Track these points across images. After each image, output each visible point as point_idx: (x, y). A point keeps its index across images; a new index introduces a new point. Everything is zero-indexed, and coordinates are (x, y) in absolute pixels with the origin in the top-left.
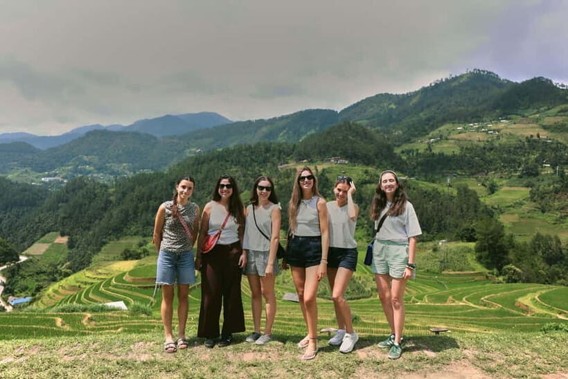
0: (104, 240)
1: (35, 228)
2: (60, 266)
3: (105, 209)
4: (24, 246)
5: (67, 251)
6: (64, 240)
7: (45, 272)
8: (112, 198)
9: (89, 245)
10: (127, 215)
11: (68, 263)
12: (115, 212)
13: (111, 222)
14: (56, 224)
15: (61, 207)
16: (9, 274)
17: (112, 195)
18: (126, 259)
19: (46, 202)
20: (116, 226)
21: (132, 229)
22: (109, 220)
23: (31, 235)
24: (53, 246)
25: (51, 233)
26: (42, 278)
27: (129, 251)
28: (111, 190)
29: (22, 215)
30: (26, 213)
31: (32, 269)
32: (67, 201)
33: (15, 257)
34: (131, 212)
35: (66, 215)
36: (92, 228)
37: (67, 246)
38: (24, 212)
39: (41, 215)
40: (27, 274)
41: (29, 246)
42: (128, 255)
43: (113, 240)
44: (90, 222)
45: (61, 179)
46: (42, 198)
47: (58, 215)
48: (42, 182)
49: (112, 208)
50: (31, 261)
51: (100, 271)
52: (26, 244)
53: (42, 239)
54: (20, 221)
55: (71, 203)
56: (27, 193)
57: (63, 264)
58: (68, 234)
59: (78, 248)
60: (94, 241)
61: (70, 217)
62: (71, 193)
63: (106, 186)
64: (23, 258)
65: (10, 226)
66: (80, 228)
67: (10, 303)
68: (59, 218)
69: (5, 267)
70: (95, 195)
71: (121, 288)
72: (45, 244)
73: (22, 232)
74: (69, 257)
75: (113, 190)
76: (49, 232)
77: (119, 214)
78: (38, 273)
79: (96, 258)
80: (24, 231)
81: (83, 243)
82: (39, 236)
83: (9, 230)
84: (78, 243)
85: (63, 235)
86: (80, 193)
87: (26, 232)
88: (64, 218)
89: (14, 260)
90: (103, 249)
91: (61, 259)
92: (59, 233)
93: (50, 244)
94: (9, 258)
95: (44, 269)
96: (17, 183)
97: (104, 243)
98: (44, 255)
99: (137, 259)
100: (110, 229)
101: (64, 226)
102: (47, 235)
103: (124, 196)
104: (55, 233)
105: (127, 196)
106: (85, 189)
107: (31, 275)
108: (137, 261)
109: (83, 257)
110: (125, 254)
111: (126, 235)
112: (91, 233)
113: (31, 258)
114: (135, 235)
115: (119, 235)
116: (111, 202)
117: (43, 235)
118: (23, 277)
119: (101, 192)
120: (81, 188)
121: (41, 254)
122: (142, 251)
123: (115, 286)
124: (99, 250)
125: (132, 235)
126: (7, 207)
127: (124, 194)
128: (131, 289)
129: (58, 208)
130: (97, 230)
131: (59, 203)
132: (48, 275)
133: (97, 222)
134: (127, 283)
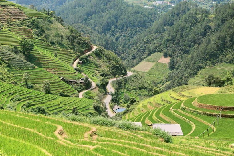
0: (201, 65)
1: (143, 48)
2: (161, 84)
3: (204, 34)
4: (133, 63)
5: (168, 71)
6: (167, 61)
7: (145, 88)
8: (212, 24)
9: (187, 68)
10: (224, 41)
11: (168, 83)
12: (213, 38)
13: (209, 47)
14: (161, 45)
15: (166, 30)
16: (116, 86)
17: (212, 21)
18: (210, 84)
19: (154, 24)
20: (213, 52)
21: (228, 56)
22: (207, 46)
23: (140, 53)
24: (156, 65)
25: (156, 53)
26: (144, 93)
27: (213, 78)
28: (211, 16)
29: (134, 35)
30: (138, 33)
31: (136, 84)
32: (172, 24)
33: (123, 72)
34: (228, 39)
35: (170, 38)
36: (191, 52)
37: (168, 67)
38: (136, 32)
39: (150, 36)
40: (132, 88)
41: (137, 64)
42: (212, 81)
43: (209, 65)
44: (190, 46)
45: (169, 3)
46: (151, 21)
47: (163, 37)
48: (153, 5)
49: (211, 34)
50: (135, 77)
51: (183, 93)
52: (135, 61)
53: (149, 58)
54: (132, 40)
55: (175, 26)
56: (139, 15)
57: (164, 83)
58: (171, 56)
59: (177, 69)
60: (191, 65)
61: (173, 39)
62: (176, 17)
63: (207, 12)
64: (130, 74)
65: (125, 44)
66: (181, 52)
67: (115, 110)
68: (163, 40)
69: (115, 79)
70: (196, 20)
71: (187, 112)
72: (150, 63)
73: (133, 51)
74: (169, 77)
75: (213, 16)
76: (154, 52)
77: (217, 41)
78: (140, 88)
79: (191, 80)
80: (135, 49)
81: (182, 65)
82: (146, 55)
83: (123, 47)
84: (177, 65)
85: (166, 55)
86: (184, 17)
87: (136, 50)
88: (168, 40)
89: (123, 74)
90: (199, 73)
91: (162, 78)
92: (162, 54)
93: (155, 63)
94: (119, 71)
95: (146, 85)
96: (132, 5)
97: (201, 68)
98: (149, 73)
99: (220, 86)
100: (207, 55)
101: (167, 47)
102: (152, 54)
103: (223, 23)
104: (159, 53)
105: (226, 22)
106: (188, 13)
107: (134, 89)
108: (220, 88)
109: (181, 79)
110: (209, 80)
111: (221, 62)
112: (189, 56)
113: (136, 74)
114: (230, 62)
115: (215, 61)
116: (210, 28)
117: (149, 55)
118: (128, 90)
119: (202, 18)
120: (184, 12)
121: (147, 71)
122: (226, 79)
123: (183, 109)
124: (196, 74)
125: (227, 63)
126: (123, 27)
127: (223, 21)
128: (197, 114)
129: (164, 31)
130: (195, 54)
131: (165, 25)
132: (148, 91)
133: (196, 46)
134: (194, 108)
